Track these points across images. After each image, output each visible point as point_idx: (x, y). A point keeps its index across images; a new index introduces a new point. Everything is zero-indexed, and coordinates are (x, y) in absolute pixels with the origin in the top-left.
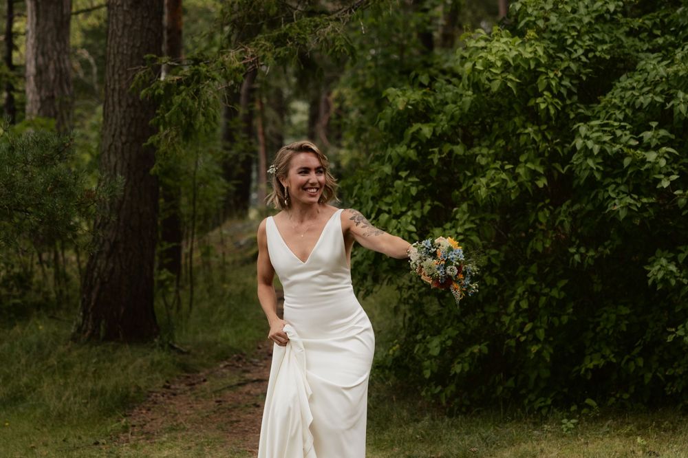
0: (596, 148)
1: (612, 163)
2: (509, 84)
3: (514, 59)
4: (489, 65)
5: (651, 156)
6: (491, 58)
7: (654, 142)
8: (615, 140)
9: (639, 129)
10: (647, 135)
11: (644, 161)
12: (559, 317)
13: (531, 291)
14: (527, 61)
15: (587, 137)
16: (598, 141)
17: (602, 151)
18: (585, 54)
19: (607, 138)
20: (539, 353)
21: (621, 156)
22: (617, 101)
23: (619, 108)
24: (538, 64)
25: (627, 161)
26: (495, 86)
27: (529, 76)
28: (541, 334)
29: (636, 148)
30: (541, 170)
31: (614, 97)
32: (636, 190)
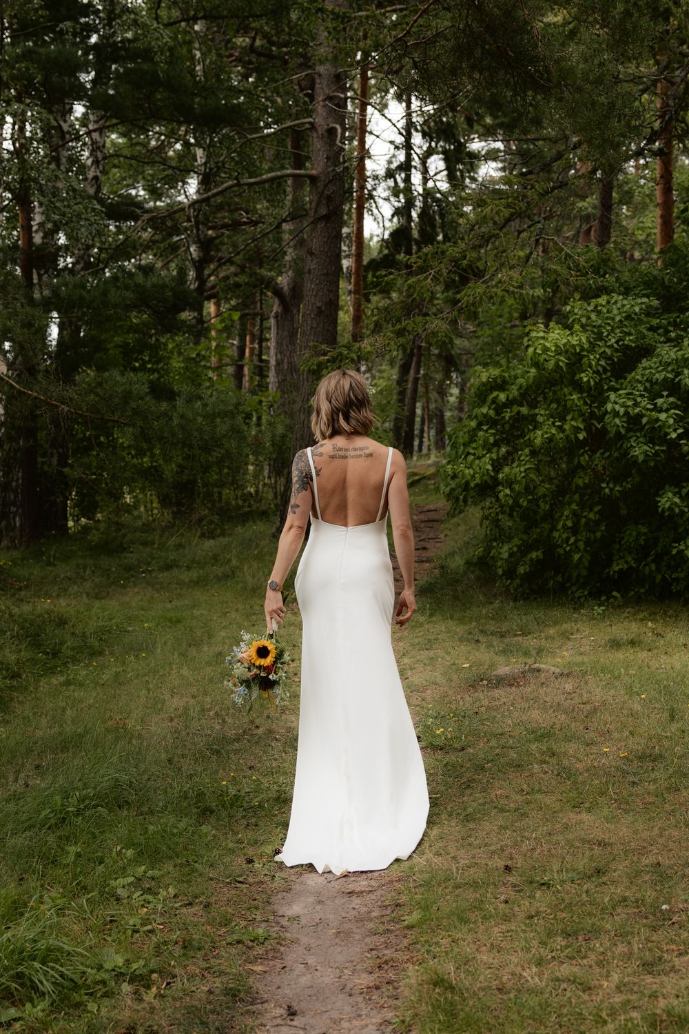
0: (622, 411)
1: (634, 422)
2: (561, 364)
3: (565, 345)
4: (546, 350)
5: (663, 416)
6: (548, 344)
7: (665, 406)
8: (636, 404)
9: (653, 397)
10: (660, 401)
11: (657, 420)
12: (594, 533)
13: (574, 513)
14: (574, 346)
15: (616, 403)
16: (623, 405)
17: (626, 413)
18: (617, 342)
19: (630, 403)
20: (580, 559)
21: (641, 416)
22: (639, 377)
23: (640, 382)
24: (582, 349)
25: (644, 420)
26: (551, 365)
27: (576, 359)
28: (581, 545)
29: (651, 410)
30: (582, 426)
31: (637, 374)
32: (651, 441)
